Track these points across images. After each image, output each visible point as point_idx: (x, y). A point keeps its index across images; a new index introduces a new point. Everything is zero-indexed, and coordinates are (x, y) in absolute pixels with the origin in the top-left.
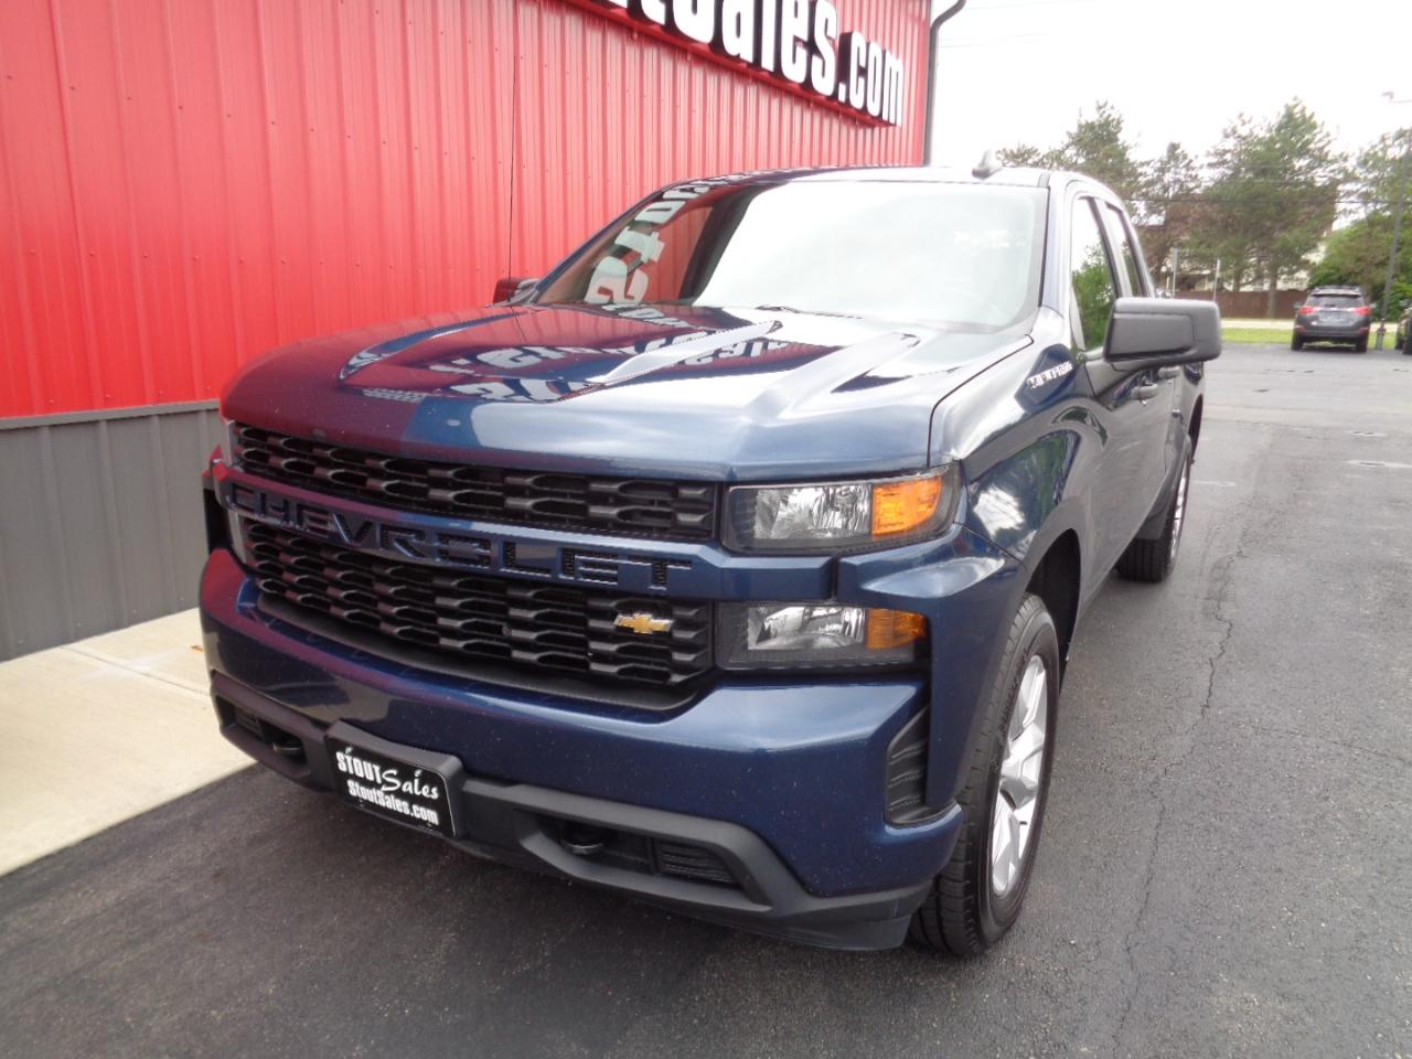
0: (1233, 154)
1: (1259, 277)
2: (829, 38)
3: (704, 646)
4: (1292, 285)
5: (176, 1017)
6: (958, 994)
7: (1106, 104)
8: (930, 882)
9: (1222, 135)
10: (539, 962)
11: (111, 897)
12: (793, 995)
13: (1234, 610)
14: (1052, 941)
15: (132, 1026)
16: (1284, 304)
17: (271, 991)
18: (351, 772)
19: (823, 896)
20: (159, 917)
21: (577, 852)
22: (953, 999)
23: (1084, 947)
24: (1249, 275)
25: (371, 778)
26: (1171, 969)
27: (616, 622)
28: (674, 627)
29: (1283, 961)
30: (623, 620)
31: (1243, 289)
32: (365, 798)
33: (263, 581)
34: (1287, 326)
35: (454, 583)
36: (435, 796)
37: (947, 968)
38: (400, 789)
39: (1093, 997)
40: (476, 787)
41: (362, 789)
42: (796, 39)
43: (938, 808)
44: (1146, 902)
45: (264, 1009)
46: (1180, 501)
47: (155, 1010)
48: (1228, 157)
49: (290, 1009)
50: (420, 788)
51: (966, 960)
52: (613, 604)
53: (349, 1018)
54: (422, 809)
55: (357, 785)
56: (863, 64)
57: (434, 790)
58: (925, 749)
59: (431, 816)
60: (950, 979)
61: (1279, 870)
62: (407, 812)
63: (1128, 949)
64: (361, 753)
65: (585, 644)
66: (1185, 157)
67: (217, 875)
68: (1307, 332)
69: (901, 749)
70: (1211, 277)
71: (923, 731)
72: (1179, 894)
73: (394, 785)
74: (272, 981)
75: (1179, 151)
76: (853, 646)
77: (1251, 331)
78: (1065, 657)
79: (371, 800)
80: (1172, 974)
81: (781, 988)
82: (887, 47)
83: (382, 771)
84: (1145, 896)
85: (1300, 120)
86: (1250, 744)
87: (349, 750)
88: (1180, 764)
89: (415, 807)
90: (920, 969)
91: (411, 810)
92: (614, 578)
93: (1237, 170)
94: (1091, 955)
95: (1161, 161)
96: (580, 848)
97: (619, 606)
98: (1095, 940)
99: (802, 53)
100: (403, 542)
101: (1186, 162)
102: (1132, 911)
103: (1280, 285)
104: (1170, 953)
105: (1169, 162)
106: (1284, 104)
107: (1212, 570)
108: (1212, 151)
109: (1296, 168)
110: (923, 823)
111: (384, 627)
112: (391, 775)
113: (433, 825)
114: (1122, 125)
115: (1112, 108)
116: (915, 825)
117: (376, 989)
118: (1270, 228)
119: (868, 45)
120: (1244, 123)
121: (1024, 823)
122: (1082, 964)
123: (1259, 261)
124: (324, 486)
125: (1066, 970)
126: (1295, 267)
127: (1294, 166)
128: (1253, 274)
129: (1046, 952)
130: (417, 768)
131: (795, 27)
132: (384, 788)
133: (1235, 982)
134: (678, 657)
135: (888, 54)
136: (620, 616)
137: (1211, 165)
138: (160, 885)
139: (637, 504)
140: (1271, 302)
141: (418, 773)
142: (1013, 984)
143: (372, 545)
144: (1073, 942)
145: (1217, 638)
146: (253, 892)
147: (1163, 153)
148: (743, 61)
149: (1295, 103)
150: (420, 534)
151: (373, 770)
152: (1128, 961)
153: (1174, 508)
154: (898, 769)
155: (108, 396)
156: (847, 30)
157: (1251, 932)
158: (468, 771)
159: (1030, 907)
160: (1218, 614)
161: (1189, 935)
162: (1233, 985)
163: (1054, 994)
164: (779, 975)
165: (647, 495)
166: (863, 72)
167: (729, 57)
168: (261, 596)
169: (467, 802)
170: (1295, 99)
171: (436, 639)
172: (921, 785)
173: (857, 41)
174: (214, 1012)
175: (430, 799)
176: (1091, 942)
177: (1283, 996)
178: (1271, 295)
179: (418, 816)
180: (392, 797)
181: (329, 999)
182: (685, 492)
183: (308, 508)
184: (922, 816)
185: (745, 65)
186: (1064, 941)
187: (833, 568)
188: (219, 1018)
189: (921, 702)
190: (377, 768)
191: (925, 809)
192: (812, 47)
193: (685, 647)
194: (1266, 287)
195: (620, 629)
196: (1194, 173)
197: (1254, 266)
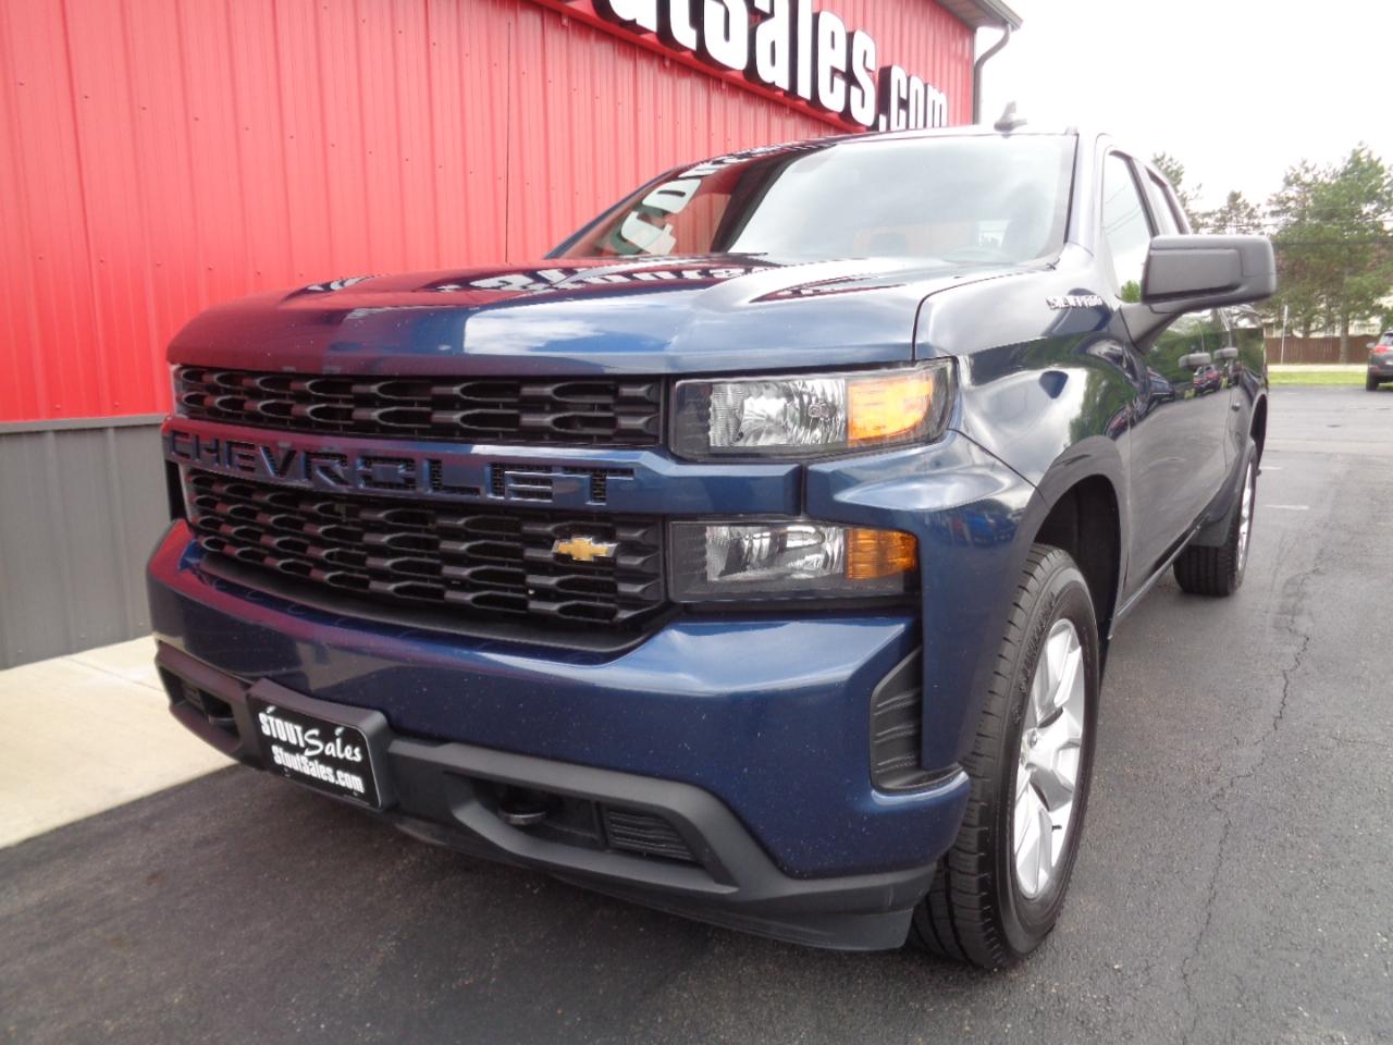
0: (1297, 202)
1: (1330, 323)
2: (868, 70)
3: (656, 575)
4: (1366, 331)
5: (63, 1026)
6: (973, 1022)
7: (1163, 157)
8: (933, 867)
9: (1283, 184)
10: (484, 975)
11: (33, 898)
12: (774, 1019)
13: (1311, 624)
14: (1092, 965)
15: (13, 1035)
16: (1357, 349)
17: (176, 1000)
18: (275, 736)
19: (800, 877)
20: (79, 919)
21: (516, 822)
22: (967, 1028)
23: (1130, 973)
24: (1319, 323)
25: (294, 742)
26: (1238, 1000)
27: (554, 550)
28: (618, 551)
29: (1378, 994)
30: (562, 547)
31: (1315, 335)
32: (290, 766)
33: (206, 539)
34: (1361, 370)
35: (381, 515)
36: (358, 758)
37: (962, 993)
38: (323, 752)
39: (1140, 1030)
40: (402, 747)
41: (287, 755)
42: (834, 71)
43: (940, 773)
44: (1208, 923)
45: (163, 1020)
46: (1245, 512)
47: (43, 1018)
48: (1292, 204)
49: (193, 1021)
50: (343, 751)
51: (985, 983)
52: (550, 529)
53: (255, 1033)
54: (347, 775)
55: (281, 750)
56: (904, 96)
57: (357, 750)
58: (919, 697)
59: (354, 783)
60: (964, 1004)
61: (1371, 891)
62: (332, 780)
63: (1185, 976)
64: (284, 714)
65: (521, 578)
66: (1246, 206)
67: (154, 876)
68: (1383, 372)
69: (888, 697)
70: (1279, 324)
71: (915, 677)
72: (1248, 915)
73: (316, 747)
74: (181, 989)
75: (1240, 201)
76: (832, 577)
77: (1322, 374)
78: (1106, 635)
79: (296, 768)
80: (1239, 1006)
81: (760, 1011)
82: (930, 81)
83: (304, 732)
84: (1207, 917)
85: (1366, 166)
86: (1332, 756)
87: (270, 709)
88: (1249, 776)
89: (339, 773)
90: (929, 992)
91: (336, 778)
92: (548, 495)
93: (1302, 216)
94: (1139, 981)
95: (1221, 211)
96: (519, 818)
97: (556, 531)
98: (1144, 965)
99: (840, 84)
100: (327, 470)
101: (1248, 210)
102: (1189, 934)
103: (1352, 331)
104: (1236, 982)
105: (1230, 212)
106: (1351, 150)
107: (1285, 587)
108: (1274, 199)
109: (1364, 213)
110: (919, 790)
111: (316, 574)
112: (313, 737)
113: (359, 793)
114: (1182, 177)
115: (1171, 160)
116: (910, 792)
117: (293, 1000)
118: (1338, 273)
119: (909, 79)
120: (1307, 171)
121: (1059, 827)
122: (1128, 991)
123: (1329, 307)
124: (255, 419)
125: (1107, 998)
126: (1367, 312)
127: (1361, 211)
128: (1323, 320)
129: (1084, 978)
130: (337, 726)
131: (832, 57)
132: (308, 753)
133: (1319, 1018)
134: (625, 588)
135: (930, 88)
136: (556, 542)
137: (1273, 214)
138: (91, 887)
139: (574, 410)
140: (1343, 348)
141: (339, 731)
142: (1042, 1012)
143: (296, 477)
144: (1116, 967)
145: (1291, 650)
146: (186, 895)
147: (1222, 203)
148: (779, 89)
149: (1360, 148)
150: (342, 458)
151: (295, 730)
152: (1184, 989)
153: (1237, 521)
154: (884, 722)
155: (117, 403)
156: (887, 64)
157: (1337, 960)
158: (395, 729)
159: (1066, 926)
160: (1292, 627)
161: (1261, 962)
162: (1316, 1020)
163: (1091, 1025)
164: (760, 995)
165: (588, 399)
166: (904, 104)
167: (765, 85)
168: (205, 556)
169: (392, 765)
170: (1360, 144)
171: (365, 583)
172: (916, 743)
173: (897, 74)
174: (107, 1022)
175: (354, 761)
176: (1139, 968)
177: (1379, 1035)
178: (1343, 341)
179: (343, 784)
180: (316, 762)
181: (239, 1010)
182: (626, 391)
183: (239, 445)
184: (918, 781)
185: (780, 94)
186: (1106, 965)
187: (800, 477)
188: (111, 1029)
189: (912, 640)
190: (299, 729)
191: (923, 773)
192: (850, 78)
193: (633, 576)
194: (1337, 334)
195: (560, 557)
196: (1256, 221)
197: (1324, 312)
